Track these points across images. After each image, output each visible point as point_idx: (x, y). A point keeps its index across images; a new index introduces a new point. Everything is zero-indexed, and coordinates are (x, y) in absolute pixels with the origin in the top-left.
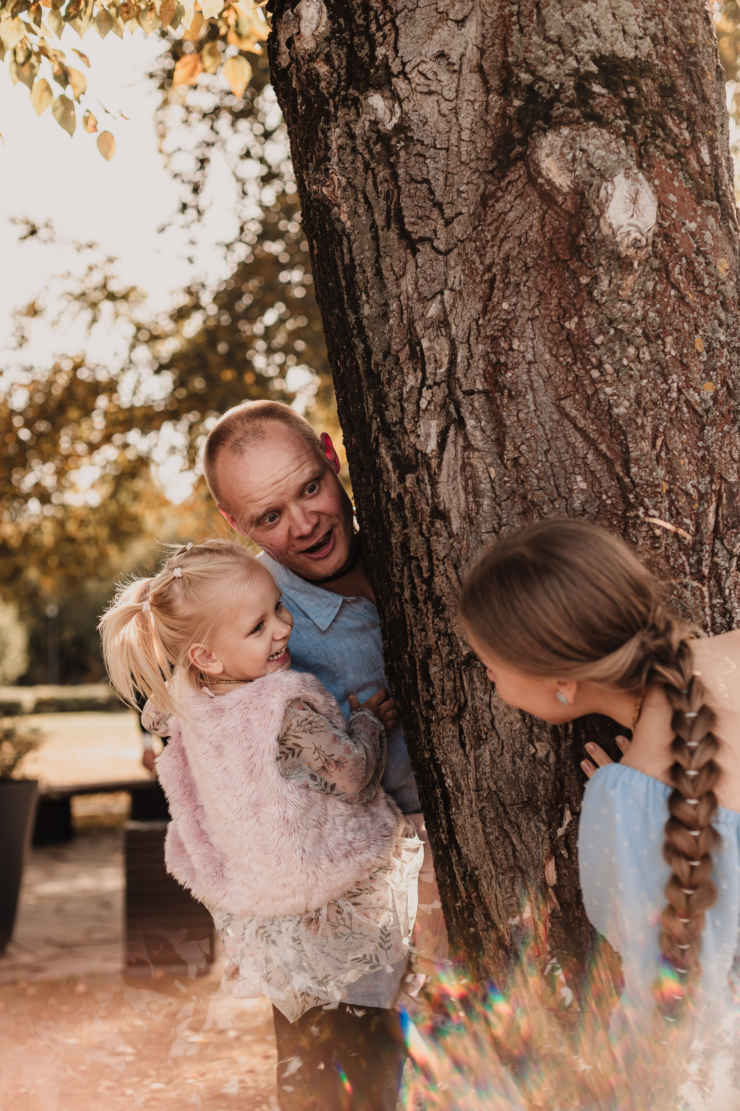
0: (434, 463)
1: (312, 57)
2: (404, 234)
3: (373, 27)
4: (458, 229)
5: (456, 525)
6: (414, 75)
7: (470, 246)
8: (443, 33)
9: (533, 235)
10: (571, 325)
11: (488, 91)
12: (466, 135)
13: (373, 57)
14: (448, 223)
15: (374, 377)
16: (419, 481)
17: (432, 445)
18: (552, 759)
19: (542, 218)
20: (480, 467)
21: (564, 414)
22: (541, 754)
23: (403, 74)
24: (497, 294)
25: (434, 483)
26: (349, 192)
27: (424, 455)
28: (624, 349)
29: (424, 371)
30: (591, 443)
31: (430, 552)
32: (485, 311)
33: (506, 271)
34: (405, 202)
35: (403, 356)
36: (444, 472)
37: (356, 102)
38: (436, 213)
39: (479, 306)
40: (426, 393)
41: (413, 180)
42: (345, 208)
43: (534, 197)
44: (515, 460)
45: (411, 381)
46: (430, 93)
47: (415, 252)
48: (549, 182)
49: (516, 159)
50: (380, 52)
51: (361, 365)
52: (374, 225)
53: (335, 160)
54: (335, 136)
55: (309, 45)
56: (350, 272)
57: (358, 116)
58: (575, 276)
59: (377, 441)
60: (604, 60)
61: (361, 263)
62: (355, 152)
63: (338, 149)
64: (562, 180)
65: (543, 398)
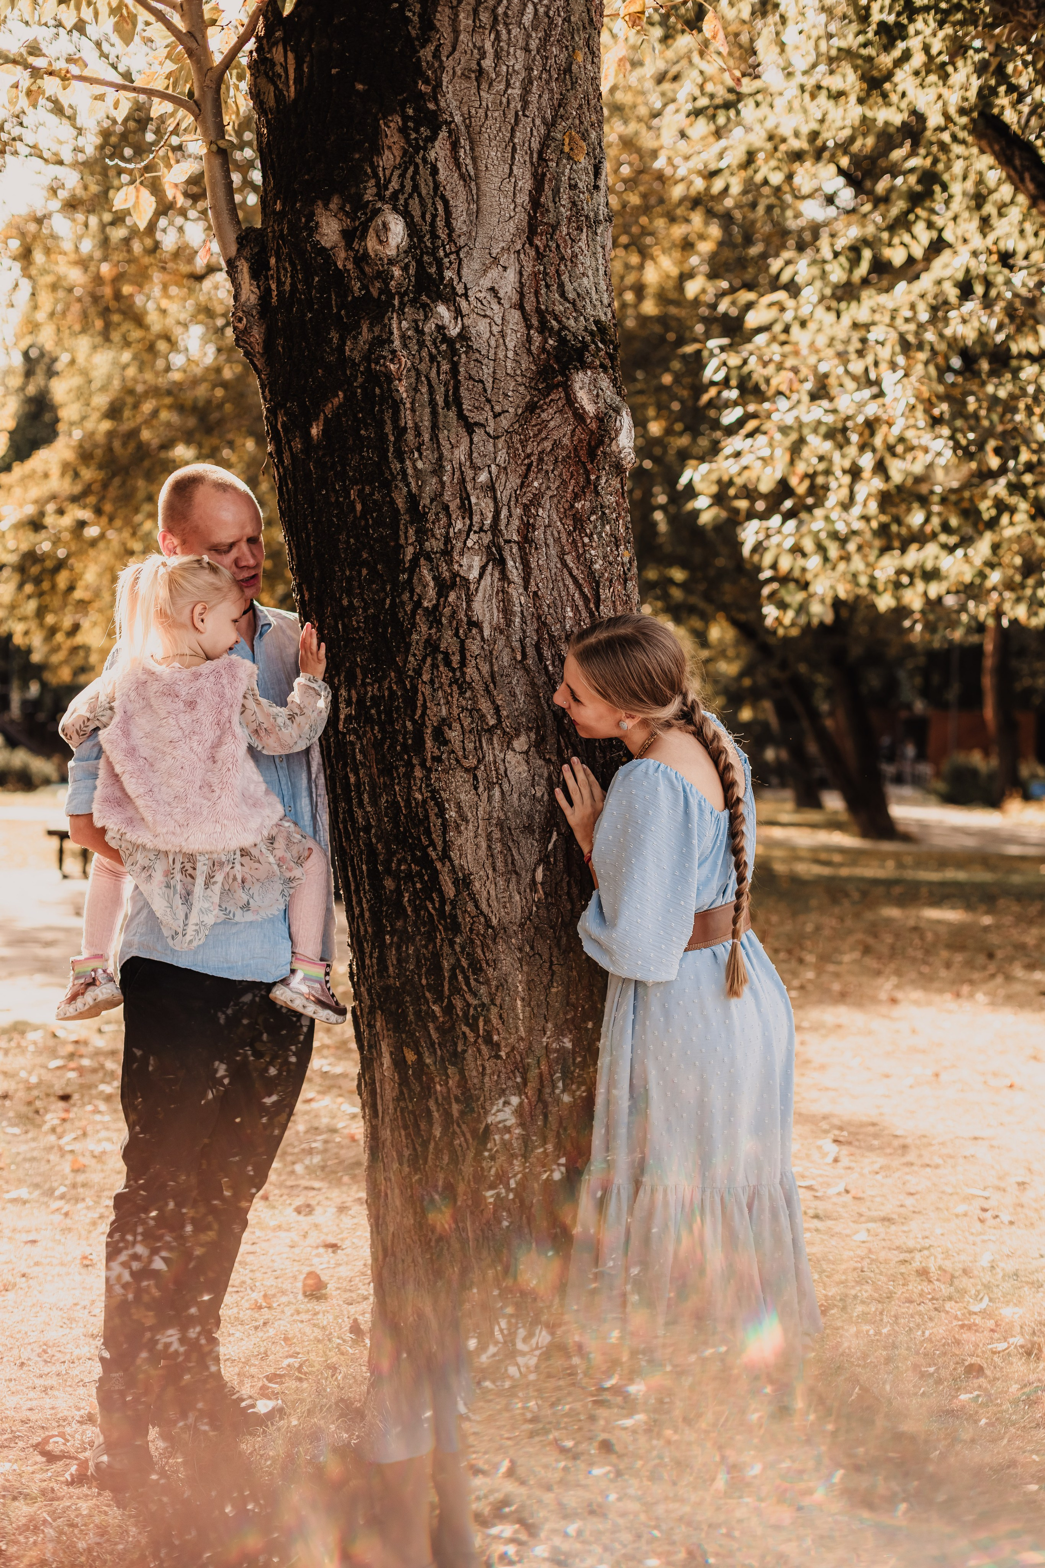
0: (472, 587)
1: (391, 262)
2: (461, 416)
3: (441, 253)
4: (505, 422)
5: (486, 633)
6: (471, 299)
7: (516, 438)
8: (494, 273)
9: (566, 441)
10: (578, 505)
11: (529, 327)
12: (511, 354)
13: (442, 278)
14: (496, 416)
15: (417, 515)
16: (459, 598)
17: (474, 574)
18: (546, 797)
19: (574, 431)
20: (515, 594)
21: (565, 564)
22: (539, 794)
23: (466, 296)
24: (532, 475)
25: (469, 601)
26: (413, 373)
27: (467, 580)
28: (603, 526)
29: (471, 519)
30: (579, 586)
31: (463, 650)
32: (522, 485)
33: (541, 460)
34: (463, 392)
35: (453, 506)
36: (480, 594)
37: (425, 306)
38: (487, 408)
39: (519, 481)
40: (474, 537)
41: (471, 378)
42: (404, 382)
43: (570, 414)
44: (535, 593)
45: (459, 525)
46: (485, 316)
47: (470, 431)
48: (582, 406)
49: (557, 386)
50: (448, 274)
51: (400, 503)
52: (432, 402)
53: (397, 343)
54: (399, 326)
55: (391, 252)
56: (401, 432)
57: (426, 318)
58: (587, 473)
59: (415, 561)
60: (597, 322)
61: (417, 428)
62: (421, 344)
63: (403, 337)
64: (590, 409)
65: (553, 552)
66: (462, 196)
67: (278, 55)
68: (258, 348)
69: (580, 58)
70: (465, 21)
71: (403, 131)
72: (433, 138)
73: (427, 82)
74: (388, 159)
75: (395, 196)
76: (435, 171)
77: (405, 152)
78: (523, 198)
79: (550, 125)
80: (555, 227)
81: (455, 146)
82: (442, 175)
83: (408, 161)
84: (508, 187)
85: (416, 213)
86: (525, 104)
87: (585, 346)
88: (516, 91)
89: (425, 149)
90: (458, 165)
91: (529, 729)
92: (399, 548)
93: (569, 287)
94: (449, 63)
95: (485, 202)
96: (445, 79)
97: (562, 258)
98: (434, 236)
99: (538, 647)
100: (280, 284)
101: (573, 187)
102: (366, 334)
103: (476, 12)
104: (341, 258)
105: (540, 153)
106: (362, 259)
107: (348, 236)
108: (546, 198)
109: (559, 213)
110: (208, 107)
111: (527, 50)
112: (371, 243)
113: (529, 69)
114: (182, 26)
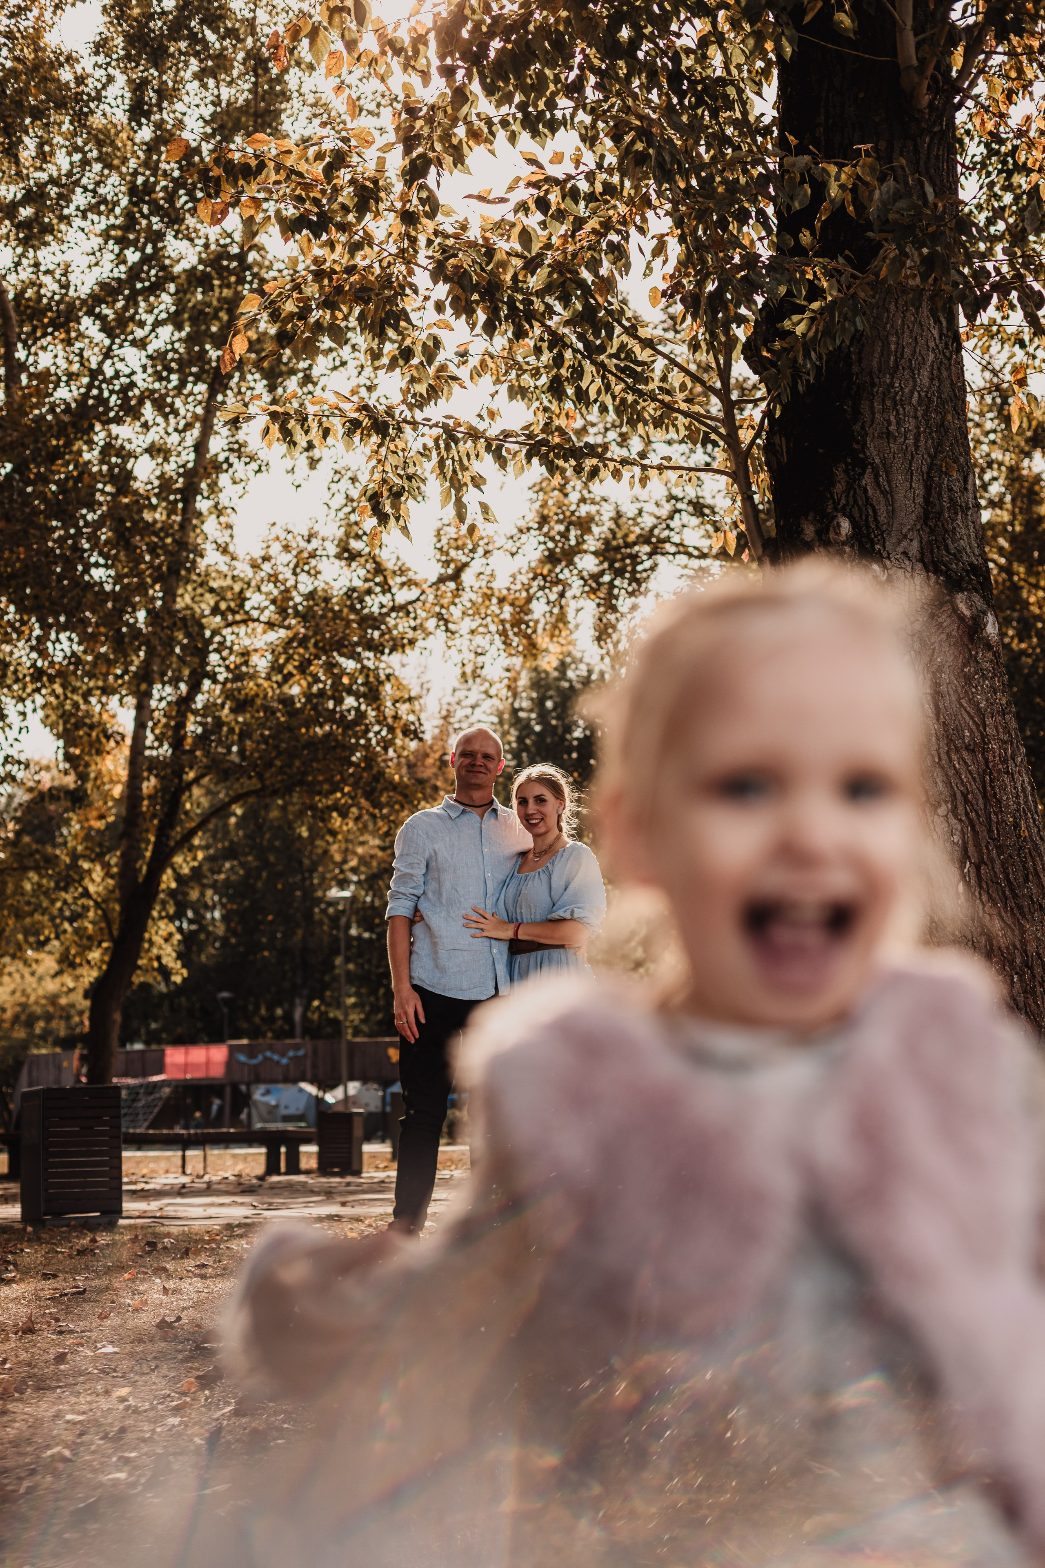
1: (844, 544)
3: (873, 535)
6: (892, 559)
7: (925, 634)
8: (905, 543)
9: (954, 633)
10: (966, 670)
11: (928, 571)
12: (918, 588)
13: (874, 549)
18: (961, 842)
19: (959, 627)
21: (961, 705)
22: (956, 840)
23: (889, 558)
24: (936, 655)
28: (984, 681)
30: (972, 718)
32: (931, 661)
33: (940, 646)
37: (865, 566)
39: (928, 659)
43: (955, 618)
46: (901, 568)
48: (962, 613)
49: (947, 603)
50: (877, 547)
55: (843, 538)
58: (970, 651)
60: (971, 564)
64: (967, 613)
65: (953, 698)
66: (883, 503)
67: (777, 440)
69: (949, 417)
70: (877, 406)
71: (846, 471)
72: (863, 474)
73: (858, 442)
74: (839, 488)
75: (844, 507)
76: (865, 491)
77: (848, 483)
78: (920, 500)
79: (933, 458)
80: (941, 513)
81: (876, 476)
82: (870, 492)
83: (850, 487)
84: (910, 495)
85: (857, 515)
86: (917, 447)
87: (962, 578)
88: (911, 441)
89: (859, 480)
90: (879, 486)
91: (946, 802)
93: (951, 546)
94: (870, 431)
95: (897, 505)
96: (869, 440)
97: (946, 531)
98: (868, 527)
99: (948, 753)
101: (950, 490)
103: (883, 401)
105: (928, 473)
107: (820, 533)
108: (934, 498)
109: (942, 506)
110: (741, 474)
111: (916, 417)
112: (832, 535)
113: (918, 428)
114: (722, 431)
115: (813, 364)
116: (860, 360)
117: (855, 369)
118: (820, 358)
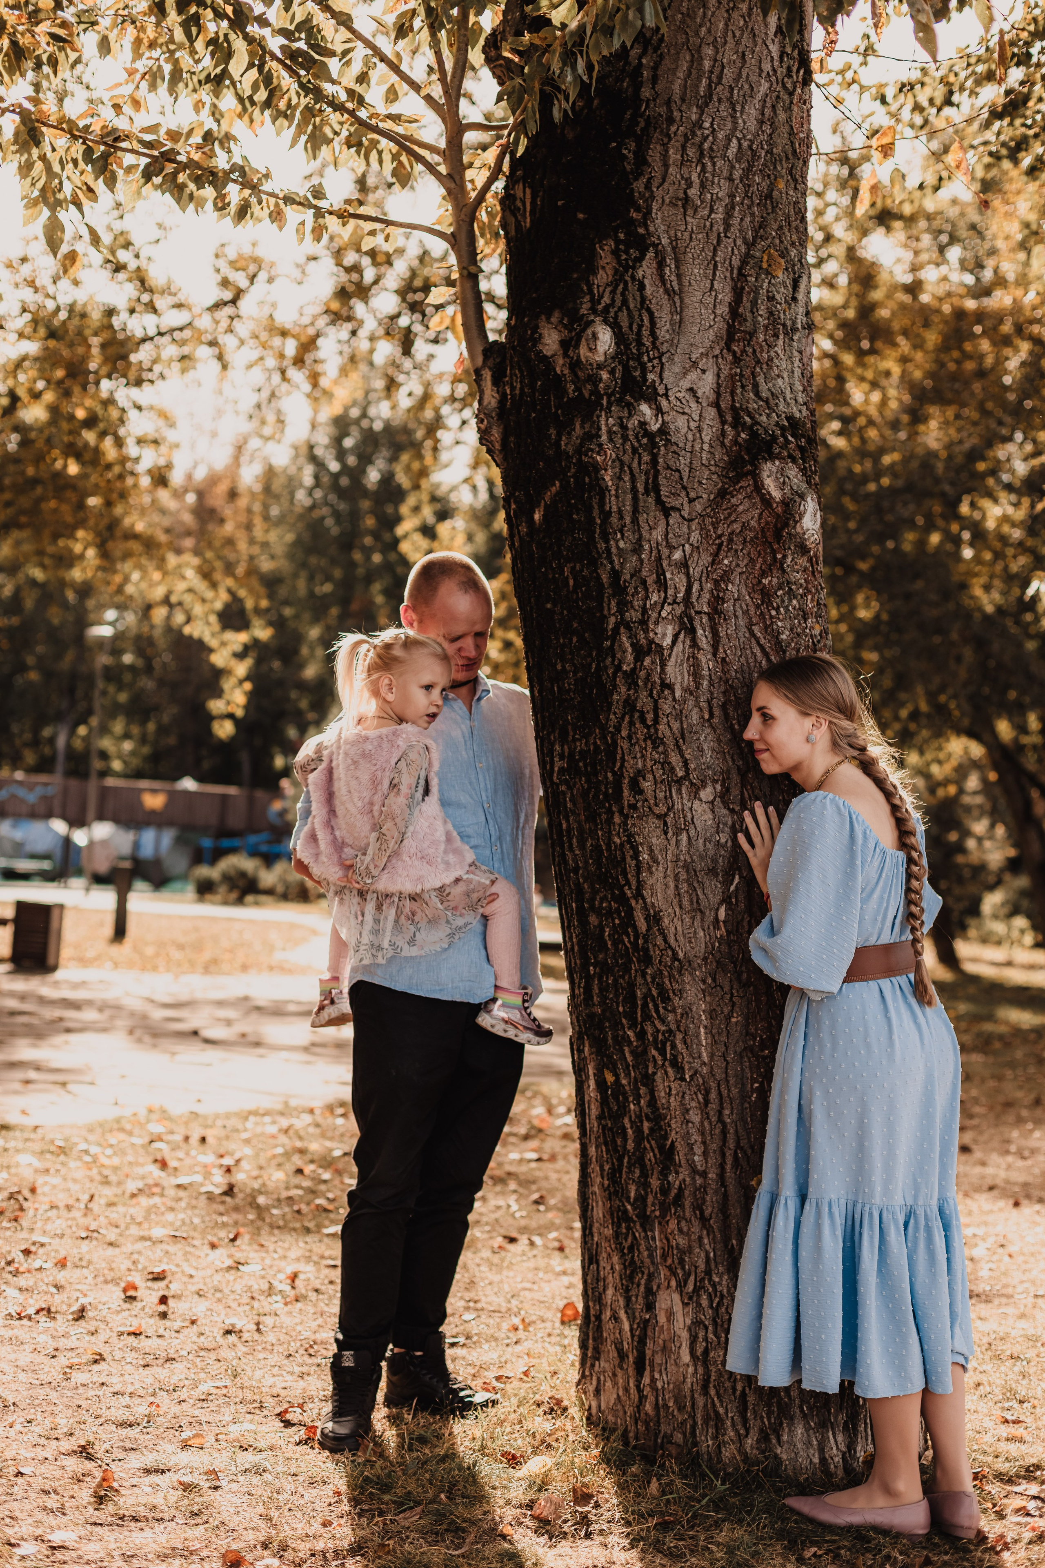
0: (666, 653)
1: (600, 367)
2: (659, 501)
3: (646, 358)
4: (698, 507)
5: (678, 694)
6: (672, 398)
7: (708, 521)
8: (693, 375)
9: (753, 523)
10: (765, 581)
11: (723, 422)
12: (706, 447)
13: (645, 380)
14: (691, 501)
15: (619, 589)
16: (653, 662)
17: (667, 641)
18: (729, 844)
19: (761, 514)
20: (704, 660)
21: (752, 634)
22: (723, 841)
23: (666, 396)
24: (722, 554)
25: (663, 665)
26: (617, 464)
27: (660, 647)
28: (790, 600)
29: (666, 592)
30: (766, 654)
31: (656, 709)
32: (713, 563)
33: (730, 541)
34: (662, 481)
35: (650, 581)
36: (673, 659)
37: (629, 405)
38: (683, 494)
39: (710, 559)
40: (667, 608)
41: (668, 467)
42: (610, 472)
43: (758, 500)
44: (723, 660)
45: (655, 598)
46: (684, 413)
47: (667, 516)
48: (769, 493)
49: (746, 475)
50: (651, 377)
51: (605, 578)
52: (634, 490)
53: (604, 438)
54: (606, 423)
55: (600, 358)
56: (606, 515)
57: (630, 415)
58: (774, 552)
59: (616, 630)
60: (790, 418)
61: (620, 512)
62: (625, 438)
63: (610, 432)
64: (776, 494)
65: (742, 623)
66: (667, 308)
67: (519, 191)
68: (498, 446)
69: (781, 185)
70: (674, 155)
71: (615, 253)
72: (641, 259)
73: (638, 209)
74: (602, 278)
75: (606, 309)
76: (642, 287)
77: (616, 271)
78: (723, 310)
79: (750, 245)
80: (752, 334)
81: (661, 265)
82: (649, 290)
83: (618, 278)
84: (709, 300)
85: (624, 322)
86: (727, 226)
87: (774, 438)
88: (719, 216)
89: (634, 268)
90: (663, 282)
91: (715, 781)
92: (604, 618)
93: (763, 388)
94: (658, 193)
95: (687, 314)
96: (655, 206)
97: (758, 362)
98: (640, 344)
99: (724, 707)
100: (513, 388)
101: (771, 299)
102: (578, 430)
103: (684, 148)
104: (560, 365)
105: (740, 269)
106: (575, 365)
107: (566, 345)
108: (745, 309)
109: (755, 323)
110: (463, 238)
111: (730, 179)
112: (583, 351)
113: (732, 196)
114: (443, 169)
115: (577, 77)
116: (655, 80)
117: (646, 92)
118: (590, 67)
